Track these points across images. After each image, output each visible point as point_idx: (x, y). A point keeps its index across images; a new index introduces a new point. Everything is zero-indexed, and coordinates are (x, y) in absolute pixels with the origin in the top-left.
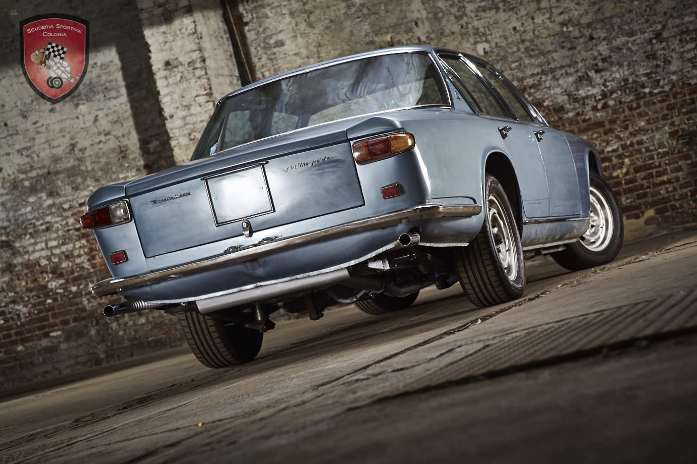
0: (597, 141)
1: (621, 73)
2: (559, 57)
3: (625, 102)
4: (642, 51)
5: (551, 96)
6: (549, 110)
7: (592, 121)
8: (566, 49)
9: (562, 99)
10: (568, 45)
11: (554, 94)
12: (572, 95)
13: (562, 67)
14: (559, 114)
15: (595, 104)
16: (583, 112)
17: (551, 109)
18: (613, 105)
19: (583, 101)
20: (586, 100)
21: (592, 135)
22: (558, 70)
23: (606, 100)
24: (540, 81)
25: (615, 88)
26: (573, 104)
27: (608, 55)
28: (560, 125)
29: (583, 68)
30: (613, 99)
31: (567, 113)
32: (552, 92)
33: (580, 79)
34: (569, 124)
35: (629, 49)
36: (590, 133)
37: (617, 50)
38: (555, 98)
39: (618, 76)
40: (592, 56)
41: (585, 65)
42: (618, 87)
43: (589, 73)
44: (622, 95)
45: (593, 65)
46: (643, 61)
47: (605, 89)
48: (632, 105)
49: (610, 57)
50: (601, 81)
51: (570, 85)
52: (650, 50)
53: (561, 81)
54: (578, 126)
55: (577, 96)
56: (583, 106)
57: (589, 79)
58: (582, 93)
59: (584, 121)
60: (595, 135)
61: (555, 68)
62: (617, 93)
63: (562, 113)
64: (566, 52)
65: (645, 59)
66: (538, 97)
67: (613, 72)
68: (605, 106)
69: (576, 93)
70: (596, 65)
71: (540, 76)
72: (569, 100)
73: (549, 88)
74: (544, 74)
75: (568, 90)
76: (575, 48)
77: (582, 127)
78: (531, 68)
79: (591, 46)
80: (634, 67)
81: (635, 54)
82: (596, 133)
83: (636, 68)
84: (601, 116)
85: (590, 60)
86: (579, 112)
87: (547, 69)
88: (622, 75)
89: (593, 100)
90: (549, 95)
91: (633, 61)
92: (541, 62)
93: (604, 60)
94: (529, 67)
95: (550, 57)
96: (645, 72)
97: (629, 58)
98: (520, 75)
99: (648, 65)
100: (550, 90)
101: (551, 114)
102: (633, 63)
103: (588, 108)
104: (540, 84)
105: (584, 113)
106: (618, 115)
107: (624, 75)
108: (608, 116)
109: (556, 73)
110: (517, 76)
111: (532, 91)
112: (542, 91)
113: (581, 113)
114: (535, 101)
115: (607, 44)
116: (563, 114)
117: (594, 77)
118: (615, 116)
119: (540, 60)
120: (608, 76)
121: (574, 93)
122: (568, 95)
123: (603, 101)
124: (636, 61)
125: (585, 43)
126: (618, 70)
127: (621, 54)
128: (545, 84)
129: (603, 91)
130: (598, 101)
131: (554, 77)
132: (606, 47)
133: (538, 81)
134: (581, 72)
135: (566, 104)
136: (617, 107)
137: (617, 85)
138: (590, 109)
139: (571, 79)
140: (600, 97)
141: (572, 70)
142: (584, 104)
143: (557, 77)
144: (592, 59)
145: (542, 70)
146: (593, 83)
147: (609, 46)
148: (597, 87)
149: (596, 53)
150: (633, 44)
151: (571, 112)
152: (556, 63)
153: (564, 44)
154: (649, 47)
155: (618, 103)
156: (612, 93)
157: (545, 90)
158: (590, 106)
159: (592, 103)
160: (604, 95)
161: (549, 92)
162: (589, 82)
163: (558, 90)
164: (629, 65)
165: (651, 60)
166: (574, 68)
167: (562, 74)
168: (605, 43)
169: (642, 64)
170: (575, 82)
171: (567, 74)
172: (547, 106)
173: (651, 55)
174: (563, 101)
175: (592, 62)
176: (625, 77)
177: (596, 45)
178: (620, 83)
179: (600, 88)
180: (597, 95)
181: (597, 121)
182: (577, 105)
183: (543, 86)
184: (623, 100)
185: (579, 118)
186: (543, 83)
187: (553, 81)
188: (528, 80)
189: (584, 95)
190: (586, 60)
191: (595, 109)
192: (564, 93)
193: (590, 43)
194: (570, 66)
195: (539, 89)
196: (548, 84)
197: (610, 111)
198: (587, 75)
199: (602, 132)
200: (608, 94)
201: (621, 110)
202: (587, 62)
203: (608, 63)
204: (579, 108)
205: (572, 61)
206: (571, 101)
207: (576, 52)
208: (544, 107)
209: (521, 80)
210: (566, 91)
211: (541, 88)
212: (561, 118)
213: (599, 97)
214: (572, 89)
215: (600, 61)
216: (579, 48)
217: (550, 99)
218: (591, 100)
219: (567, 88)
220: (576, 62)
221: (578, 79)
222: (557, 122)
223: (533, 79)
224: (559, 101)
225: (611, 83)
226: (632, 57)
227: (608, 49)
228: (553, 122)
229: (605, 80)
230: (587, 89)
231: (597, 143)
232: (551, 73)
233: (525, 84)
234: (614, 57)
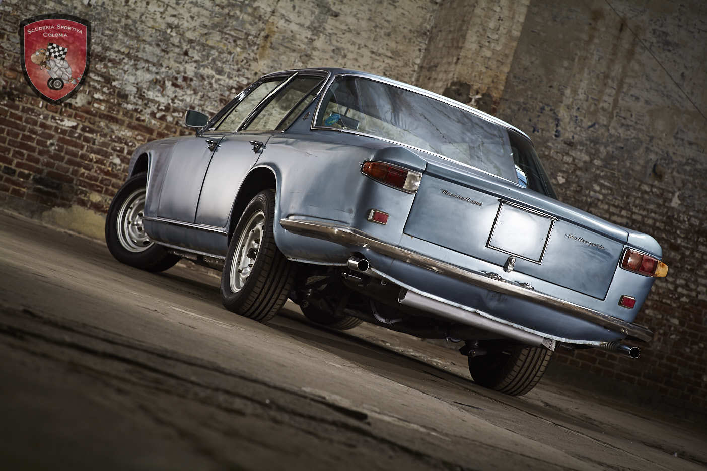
0: (138, 143)
1: (192, 100)
2: (150, 51)
3: (181, 126)
4: (219, 92)
5: (123, 80)
6: (114, 91)
7: (144, 124)
8: (160, 49)
9: (131, 89)
10: (163, 46)
11: (126, 80)
12: (141, 91)
13: (147, 61)
14: (120, 100)
15: (156, 111)
16: (141, 111)
17: (116, 92)
18: (170, 121)
19: (147, 102)
20: (150, 103)
21: (137, 135)
22: (142, 61)
23: (166, 114)
24: (121, 60)
25: (180, 108)
26: (137, 99)
27: (190, 77)
28: (116, 109)
29: (164, 74)
30: (173, 117)
31: (128, 103)
32: (126, 77)
33: (156, 82)
34: (123, 114)
35: (211, 83)
36: (136, 133)
37: (200, 78)
38: (126, 84)
39: (188, 99)
40: (177, 69)
41: (167, 72)
42: (182, 109)
43: (166, 82)
44: (182, 117)
45: (173, 78)
46: (215, 101)
47: (171, 104)
48: (185, 132)
49: (191, 80)
50: (172, 95)
51: (145, 81)
52: (226, 95)
53: (139, 73)
54: (131, 120)
55: (145, 95)
56: (144, 106)
57: (163, 86)
58: (151, 94)
59: (138, 119)
60: (139, 138)
61: (141, 58)
62: (179, 114)
63: (123, 100)
64: (157, 51)
65: (218, 101)
66: (111, 73)
67: (186, 94)
68: (163, 118)
69: (146, 91)
70: (176, 79)
71: (124, 56)
72: (136, 94)
73: (125, 72)
74: (129, 57)
75: (140, 84)
76: (167, 53)
77: (133, 124)
78: (120, 45)
79: (181, 60)
80: (205, 102)
81: (213, 91)
82: (142, 136)
83: (207, 103)
84: (154, 124)
85: (174, 71)
86: (138, 109)
87: (133, 55)
88: (192, 101)
89: (156, 106)
90: (121, 78)
91: (207, 96)
92: (132, 45)
93: (185, 79)
94: (119, 43)
95: (142, 46)
96: (212, 111)
97: (205, 90)
98: (108, 44)
99: (217, 107)
100: (125, 74)
101: (113, 95)
102: (207, 98)
103: (148, 111)
104: (120, 63)
105: (142, 113)
106: (169, 133)
107: (194, 103)
108: (160, 128)
109: (139, 63)
110: (104, 43)
111: (110, 65)
112: (117, 71)
113: (139, 110)
114: (107, 75)
115: (196, 68)
116: (124, 102)
117: (169, 88)
118: (166, 132)
119: (132, 43)
120: (181, 94)
121: (144, 90)
122: (138, 88)
123: (163, 113)
124: (210, 97)
125: (179, 54)
126: (191, 95)
127: (201, 83)
128: (124, 66)
129: (169, 104)
130: (160, 110)
131: (136, 65)
132: (194, 69)
133: (120, 60)
134: (160, 77)
135: (131, 95)
136: (172, 125)
137: (183, 107)
138: (149, 112)
139: (149, 77)
140: (164, 108)
141: (154, 69)
142: (146, 104)
143: (138, 67)
144: (176, 71)
145: (129, 53)
146: (164, 92)
147: (196, 70)
148: (166, 97)
149: (182, 69)
150: (216, 81)
151: (132, 104)
152: (144, 54)
153: (160, 43)
154: (227, 93)
155: (175, 123)
156: (175, 110)
157: (120, 71)
158: (151, 109)
159: (154, 108)
160: (167, 108)
161: (123, 75)
162: (162, 90)
163: (132, 79)
164: (203, 97)
165: (222, 104)
166: (157, 68)
167: (143, 68)
168: (195, 65)
169: (213, 102)
170: (150, 81)
171: (148, 70)
172: (115, 86)
173: (225, 100)
174: (131, 91)
175: (175, 74)
176: (193, 105)
177: (186, 62)
178: (187, 107)
179: (168, 100)
180: (161, 105)
181: (149, 126)
182: (140, 102)
183: (121, 67)
184: (181, 122)
185: (135, 114)
186: (123, 64)
187: (132, 68)
188: (112, 53)
189: (151, 97)
190: (170, 69)
191: (153, 114)
192: (135, 85)
193: (182, 57)
194: (154, 65)
195: (116, 67)
196: (126, 68)
197: (164, 125)
198: (164, 82)
199: (147, 138)
200: (171, 110)
201: (174, 130)
202: (170, 72)
203: (187, 83)
204: (140, 105)
205: (158, 61)
206: (137, 95)
207: (167, 56)
208: (111, 85)
209: (107, 49)
210: (137, 84)
211: (118, 67)
212: (119, 104)
213: (162, 107)
214: (144, 86)
215: (182, 77)
216: (171, 55)
217: (121, 82)
218: (154, 106)
219: (141, 82)
220: (161, 66)
221: (154, 81)
222: (115, 105)
223: (117, 55)
224: (127, 89)
225: (179, 102)
226: (209, 91)
227: (194, 72)
228: (112, 103)
229: (176, 96)
230: (157, 93)
231: (138, 145)
232: (135, 61)
233: (107, 55)
234: (195, 82)
